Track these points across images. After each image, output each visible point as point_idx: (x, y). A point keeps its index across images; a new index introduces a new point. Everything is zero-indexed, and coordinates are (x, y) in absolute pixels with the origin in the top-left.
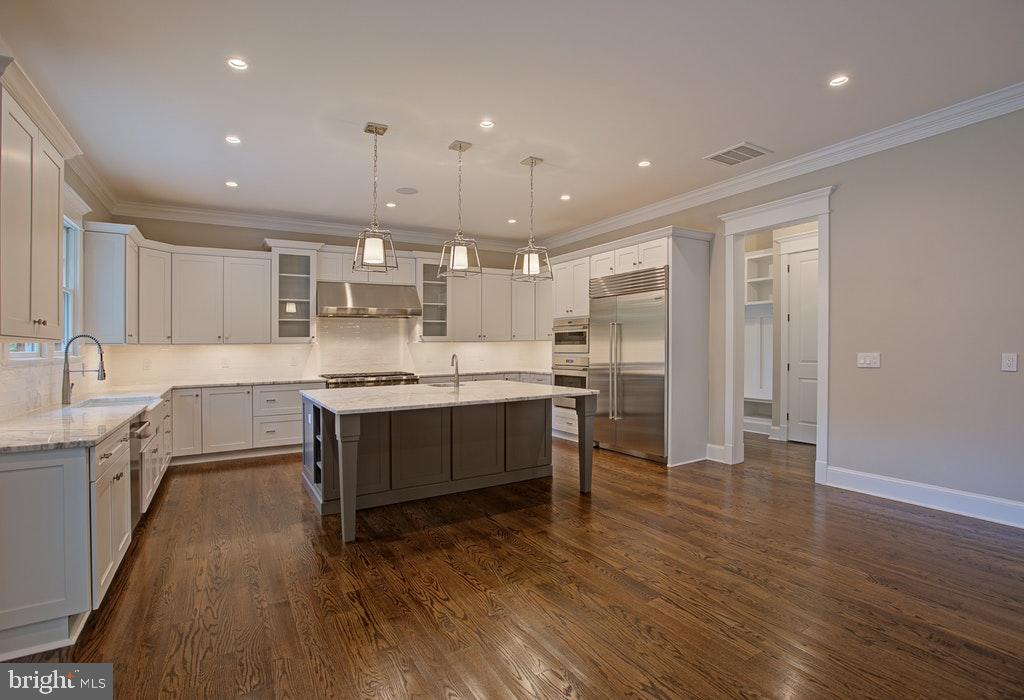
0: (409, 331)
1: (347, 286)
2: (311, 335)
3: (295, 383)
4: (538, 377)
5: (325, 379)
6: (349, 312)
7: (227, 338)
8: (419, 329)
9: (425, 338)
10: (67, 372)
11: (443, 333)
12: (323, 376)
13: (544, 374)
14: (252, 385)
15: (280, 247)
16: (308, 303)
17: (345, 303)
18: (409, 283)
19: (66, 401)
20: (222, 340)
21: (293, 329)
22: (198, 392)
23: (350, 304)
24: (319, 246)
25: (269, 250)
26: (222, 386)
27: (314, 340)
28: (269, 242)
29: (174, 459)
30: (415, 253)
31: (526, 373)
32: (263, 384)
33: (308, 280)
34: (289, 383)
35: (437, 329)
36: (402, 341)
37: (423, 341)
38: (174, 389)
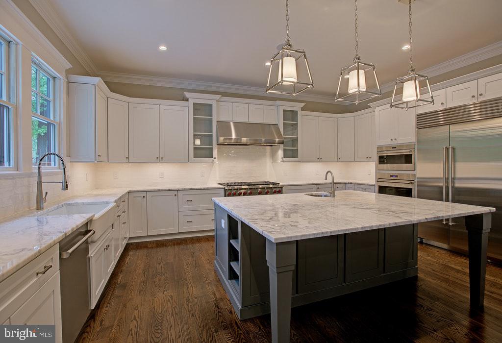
0: (273, 155)
1: (232, 124)
2: (214, 157)
3: (204, 189)
4: (363, 187)
5: (223, 187)
6: (233, 141)
7: (162, 158)
8: (280, 153)
9: (285, 159)
10: (40, 184)
11: (296, 156)
12: (220, 184)
13: (368, 185)
14: (178, 190)
15: (195, 98)
16: (212, 136)
17: (231, 135)
18: (274, 123)
19: (39, 208)
20: (160, 160)
21: (203, 153)
22: (144, 194)
23: (234, 136)
24: (218, 97)
25: (187, 100)
26: (159, 191)
27: (216, 160)
28: (187, 95)
29: (131, 238)
30: (278, 103)
31: (351, 183)
32: (184, 190)
33: (211, 121)
34: (201, 189)
35: (292, 153)
36: (268, 161)
37: (283, 161)
38: (129, 192)
